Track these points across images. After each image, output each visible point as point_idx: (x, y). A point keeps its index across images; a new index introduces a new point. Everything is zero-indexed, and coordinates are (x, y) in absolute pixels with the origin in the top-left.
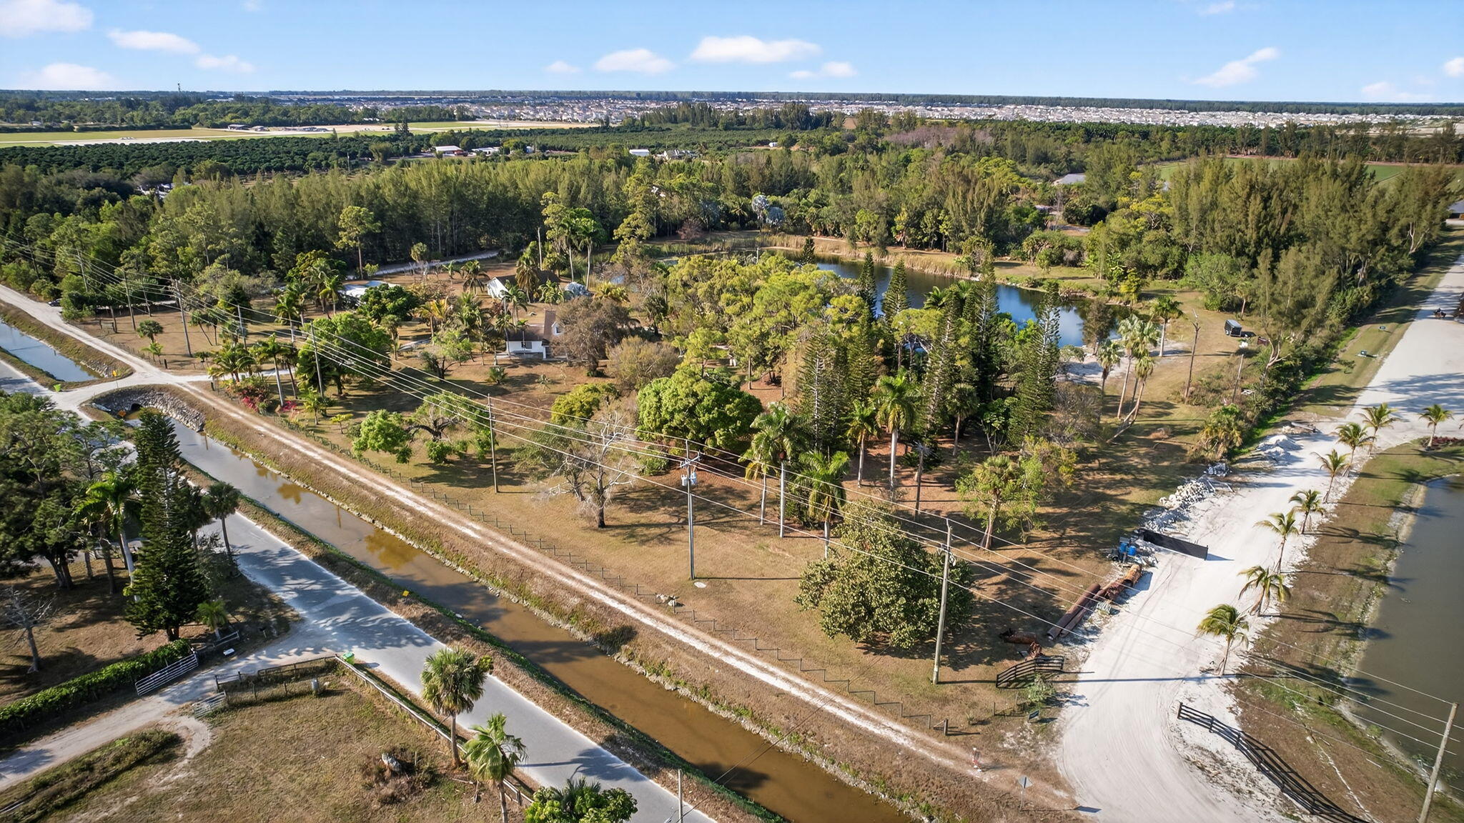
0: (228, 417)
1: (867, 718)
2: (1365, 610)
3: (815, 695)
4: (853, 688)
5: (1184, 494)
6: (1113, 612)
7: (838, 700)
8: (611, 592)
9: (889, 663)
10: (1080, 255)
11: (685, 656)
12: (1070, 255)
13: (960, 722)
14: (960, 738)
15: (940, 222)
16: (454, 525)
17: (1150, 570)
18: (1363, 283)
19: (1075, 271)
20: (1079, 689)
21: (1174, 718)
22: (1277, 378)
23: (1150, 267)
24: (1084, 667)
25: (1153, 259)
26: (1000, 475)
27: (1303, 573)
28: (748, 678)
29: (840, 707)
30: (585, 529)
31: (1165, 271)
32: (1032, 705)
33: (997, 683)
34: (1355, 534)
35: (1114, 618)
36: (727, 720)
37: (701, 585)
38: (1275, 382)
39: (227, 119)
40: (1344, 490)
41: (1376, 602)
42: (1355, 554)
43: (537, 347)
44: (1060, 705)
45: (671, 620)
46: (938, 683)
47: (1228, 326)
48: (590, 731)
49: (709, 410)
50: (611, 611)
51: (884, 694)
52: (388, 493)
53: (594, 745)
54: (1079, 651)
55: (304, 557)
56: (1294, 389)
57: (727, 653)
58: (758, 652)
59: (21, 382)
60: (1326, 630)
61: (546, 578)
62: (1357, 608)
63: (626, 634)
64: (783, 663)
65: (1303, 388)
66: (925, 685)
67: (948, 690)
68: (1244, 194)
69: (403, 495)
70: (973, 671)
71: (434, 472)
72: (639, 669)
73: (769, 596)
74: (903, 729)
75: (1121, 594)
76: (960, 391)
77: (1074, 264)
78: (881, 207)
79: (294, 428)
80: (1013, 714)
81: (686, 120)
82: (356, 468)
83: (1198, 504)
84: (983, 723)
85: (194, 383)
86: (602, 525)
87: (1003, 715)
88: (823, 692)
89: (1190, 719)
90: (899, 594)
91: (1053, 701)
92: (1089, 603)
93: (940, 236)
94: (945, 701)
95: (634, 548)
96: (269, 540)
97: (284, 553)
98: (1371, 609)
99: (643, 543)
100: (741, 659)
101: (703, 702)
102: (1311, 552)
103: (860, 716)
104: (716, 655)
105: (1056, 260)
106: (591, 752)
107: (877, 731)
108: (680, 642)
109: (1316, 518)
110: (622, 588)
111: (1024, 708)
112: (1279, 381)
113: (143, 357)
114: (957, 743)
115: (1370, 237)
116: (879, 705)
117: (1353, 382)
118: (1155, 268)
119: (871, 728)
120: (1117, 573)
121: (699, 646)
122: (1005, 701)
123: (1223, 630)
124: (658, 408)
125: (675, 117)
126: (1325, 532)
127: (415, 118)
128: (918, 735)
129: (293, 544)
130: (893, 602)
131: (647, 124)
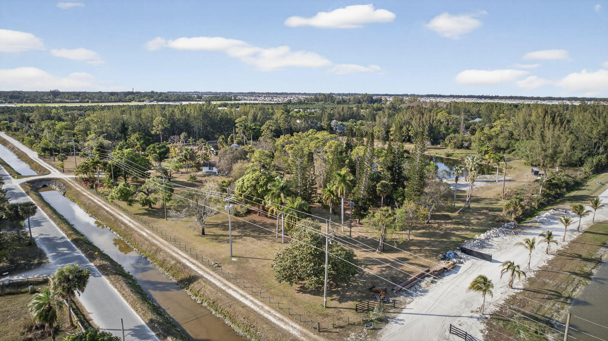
0: (75, 189)
1: (282, 320)
2: (574, 290)
3: (262, 308)
4: (291, 312)
5: (489, 234)
6: (432, 282)
7: (273, 311)
8: (191, 260)
9: (308, 297)
10: (470, 144)
11: (209, 287)
12: (466, 144)
13: (327, 324)
14: (326, 334)
15: (410, 131)
16: (139, 231)
17: (460, 265)
18: (603, 154)
19: (468, 151)
20: (400, 317)
21: (448, 333)
22: (548, 188)
23: (502, 149)
24: (408, 306)
25: (503, 145)
26: (384, 215)
27: (543, 272)
28: (235, 300)
29: (271, 315)
30: (196, 236)
31: (508, 150)
32: (372, 321)
33: (356, 310)
34: (578, 256)
35: (434, 285)
36: (219, 318)
37: (234, 259)
38: (548, 191)
39: (145, 99)
40: (575, 237)
41: (582, 287)
42: (576, 265)
43: (215, 170)
44: (387, 322)
45: (211, 273)
46: (327, 307)
47: (533, 171)
48: (143, 316)
50: (185, 266)
51: (295, 310)
52: (120, 218)
53: (143, 323)
54: (408, 300)
55: (69, 240)
56: (561, 195)
57: (230, 288)
58: (244, 288)
60: (548, 299)
61: (166, 252)
62: (570, 289)
63: (191, 279)
64: (254, 294)
65: (566, 196)
66: (320, 308)
67: (330, 311)
69: (125, 219)
70: (351, 304)
71: (146, 212)
72: (190, 293)
73: (263, 266)
74: (298, 327)
75: (441, 273)
76: (382, 184)
77: (468, 148)
78: (384, 125)
79: (98, 194)
80: (359, 324)
81: (322, 101)
82: (113, 208)
83: (495, 239)
84: (341, 327)
85: (70, 178)
86: (203, 233)
87: (353, 324)
88: (267, 308)
89: (457, 334)
90: (310, 261)
91: (384, 321)
92: (422, 276)
93: (410, 137)
94: (327, 315)
95: (215, 243)
96: (58, 232)
97: (63, 238)
98: (578, 290)
99: (220, 242)
100: (234, 290)
101: (211, 309)
102: (550, 262)
103: (279, 319)
104: (224, 288)
105: (461, 147)
106: (141, 326)
107: (284, 327)
108: (210, 282)
109: (554, 248)
110: (197, 257)
111: (366, 322)
112: (550, 190)
113: (57, 169)
114: (323, 336)
115: (603, 132)
116: (291, 316)
117: (592, 194)
118: (505, 150)
119: (282, 325)
120: (443, 264)
121: (218, 284)
122: (354, 317)
124: (242, 187)
125: (318, 99)
126: (560, 254)
127: (217, 99)
128: (305, 330)
129: (66, 234)
130: (307, 265)
131: (306, 102)
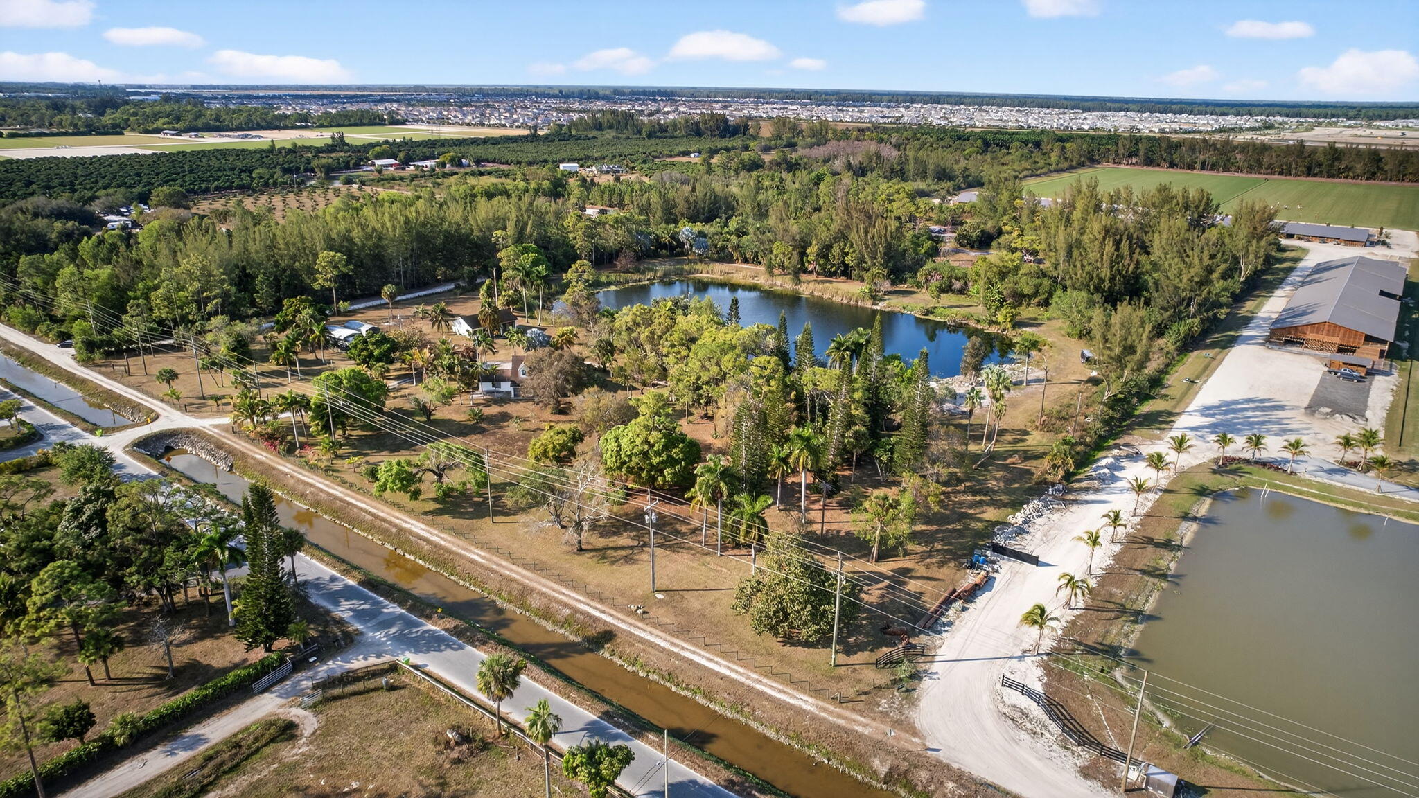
0: (255, 459)
1: (785, 692)
2: (1147, 601)
3: (748, 678)
4: (775, 672)
5: (1027, 512)
6: (964, 609)
7: (765, 680)
8: (593, 604)
9: (800, 651)
10: (966, 284)
11: (653, 651)
12: (957, 285)
13: (849, 692)
14: (850, 705)
15: (847, 254)
16: (464, 553)
17: (995, 575)
18: (1194, 316)
19: (961, 299)
20: (935, 667)
21: (999, 686)
22: (1111, 408)
23: (1024, 296)
24: (940, 652)
25: (1027, 290)
26: (882, 507)
27: (1109, 575)
28: (698, 666)
29: (766, 685)
30: (567, 553)
31: (1037, 300)
32: (901, 680)
33: (877, 664)
34: (1150, 541)
35: (965, 614)
36: (686, 697)
37: (660, 596)
38: (1111, 412)
39: (159, 123)
40: (1150, 505)
41: (1156, 594)
42: (1149, 557)
43: (506, 387)
44: (920, 679)
45: (640, 625)
46: (836, 666)
47: (1083, 355)
48: (590, 708)
49: (658, 454)
50: (596, 620)
51: (797, 676)
52: (405, 525)
53: (594, 717)
54: (937, 639)
55: (351, 582)
56: (1128, 414)
57: (683, 648)
58: (706, 646)
59: (63, 427)
60: (1115, 618)
61: (544, 594)
62: (1142, 599)
63: (608, 636)
64: (724, 654)
65: (1137, 413)
66: (825, 667)
67: (842, 671)
68: (1100, 237)
69: (417, 527)
70: (860, 657)
71: (438, 506)
72: (620, 662)
73: (711, 604)
74: (810, 699)
75: (972, 594)
76: (856, 432)
77: (961, 292)
78: (794, 239)
79: (313, 468)
80: (887, 686)
81: (611, 127)
82: (374, 504)
83: (1038, 521)
84: (866, 693)
85: (216, 426)
86: (581, 550)
87: (880, 688)
88: (755, 676)
89: (1009, 686)
90: (806, 602)
91: (916, 677)
92: (948, 602)
93: (846, 266)
94: (840, 679)
95: (606, 568)
97: (333, 579)
98: (1151, 600)
99: (613, 563)
100: (694, 653)
101: (668, 684)
102: (1117, 558)
103: (780, 691)
104: (676, 650)
105: (946, 289)
106: (593, 723)
107: (792, 701)
108: (648, 641)
109: (1121, 532)
110: (601, 600)
111: (894, 682)
112: (1114, 410)
113: (162, 401)
114: (847, 708)
115: (1196, 279)
116: (793, 683)
117: (1175, 407)
118: (1030, 297)
119: (787, 699)
120: (972, 578)
121: (663, 644)
122: (882, 678)
123: (1035, 622)
124: (618, 452)
125: (600, 124)
126: (1130, 540)
127: (346, 122)
128: (821, 703)
129: (339, 571)
130: (802, 609)
131: (574, 132)
